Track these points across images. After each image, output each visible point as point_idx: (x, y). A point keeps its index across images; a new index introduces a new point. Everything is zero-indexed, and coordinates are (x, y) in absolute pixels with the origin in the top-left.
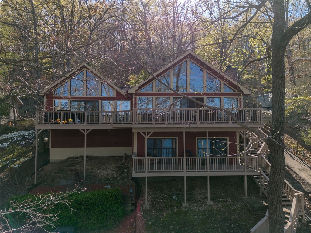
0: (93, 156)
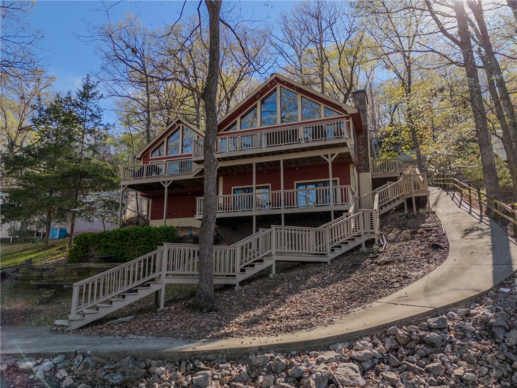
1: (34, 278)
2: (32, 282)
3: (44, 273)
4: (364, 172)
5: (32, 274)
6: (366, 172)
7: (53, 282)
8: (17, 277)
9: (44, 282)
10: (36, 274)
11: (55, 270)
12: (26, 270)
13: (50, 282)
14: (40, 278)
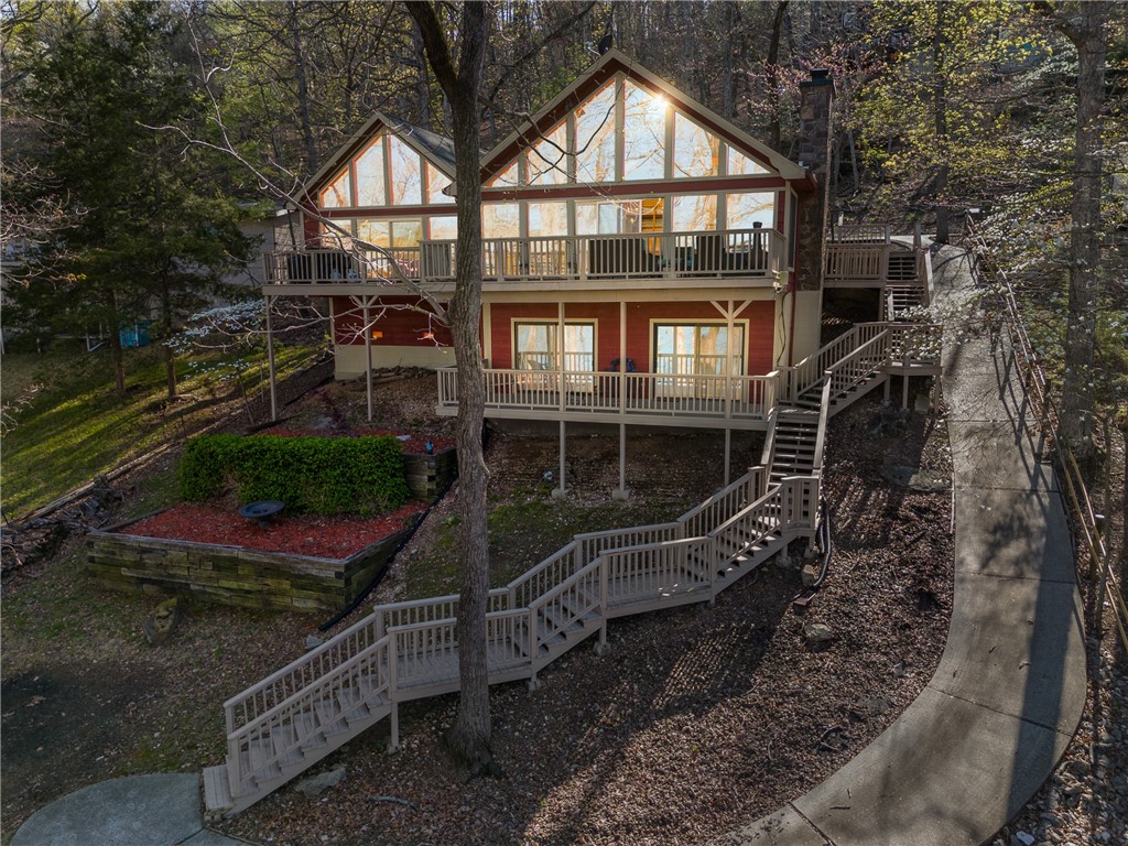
0: (429, 368)
1: (128, 563)
2: (125, 572)
3: (145, 556)
4: (806, 288)
5: (121, 555)
6: (812, 289)
7: (166, 577)
8: (93, 557)
9: (148, 573)
10: (129, 557)
11: (167, 554)
12: (108, 547)
13: (162, 576)
14: (139, 565)
